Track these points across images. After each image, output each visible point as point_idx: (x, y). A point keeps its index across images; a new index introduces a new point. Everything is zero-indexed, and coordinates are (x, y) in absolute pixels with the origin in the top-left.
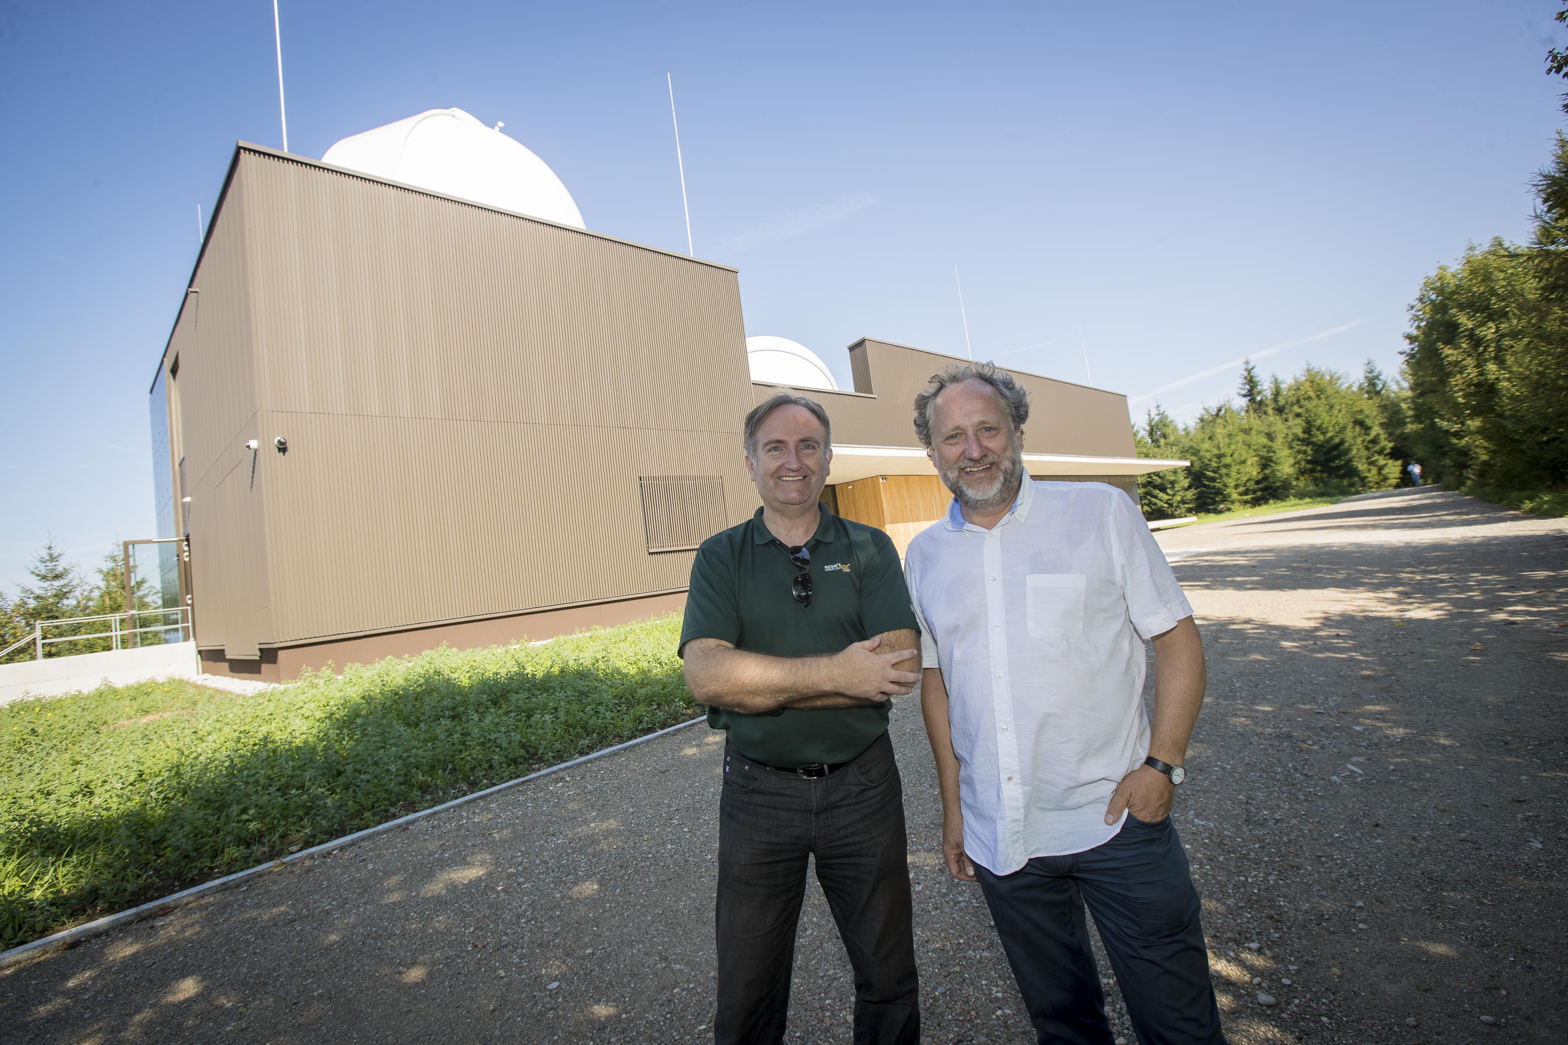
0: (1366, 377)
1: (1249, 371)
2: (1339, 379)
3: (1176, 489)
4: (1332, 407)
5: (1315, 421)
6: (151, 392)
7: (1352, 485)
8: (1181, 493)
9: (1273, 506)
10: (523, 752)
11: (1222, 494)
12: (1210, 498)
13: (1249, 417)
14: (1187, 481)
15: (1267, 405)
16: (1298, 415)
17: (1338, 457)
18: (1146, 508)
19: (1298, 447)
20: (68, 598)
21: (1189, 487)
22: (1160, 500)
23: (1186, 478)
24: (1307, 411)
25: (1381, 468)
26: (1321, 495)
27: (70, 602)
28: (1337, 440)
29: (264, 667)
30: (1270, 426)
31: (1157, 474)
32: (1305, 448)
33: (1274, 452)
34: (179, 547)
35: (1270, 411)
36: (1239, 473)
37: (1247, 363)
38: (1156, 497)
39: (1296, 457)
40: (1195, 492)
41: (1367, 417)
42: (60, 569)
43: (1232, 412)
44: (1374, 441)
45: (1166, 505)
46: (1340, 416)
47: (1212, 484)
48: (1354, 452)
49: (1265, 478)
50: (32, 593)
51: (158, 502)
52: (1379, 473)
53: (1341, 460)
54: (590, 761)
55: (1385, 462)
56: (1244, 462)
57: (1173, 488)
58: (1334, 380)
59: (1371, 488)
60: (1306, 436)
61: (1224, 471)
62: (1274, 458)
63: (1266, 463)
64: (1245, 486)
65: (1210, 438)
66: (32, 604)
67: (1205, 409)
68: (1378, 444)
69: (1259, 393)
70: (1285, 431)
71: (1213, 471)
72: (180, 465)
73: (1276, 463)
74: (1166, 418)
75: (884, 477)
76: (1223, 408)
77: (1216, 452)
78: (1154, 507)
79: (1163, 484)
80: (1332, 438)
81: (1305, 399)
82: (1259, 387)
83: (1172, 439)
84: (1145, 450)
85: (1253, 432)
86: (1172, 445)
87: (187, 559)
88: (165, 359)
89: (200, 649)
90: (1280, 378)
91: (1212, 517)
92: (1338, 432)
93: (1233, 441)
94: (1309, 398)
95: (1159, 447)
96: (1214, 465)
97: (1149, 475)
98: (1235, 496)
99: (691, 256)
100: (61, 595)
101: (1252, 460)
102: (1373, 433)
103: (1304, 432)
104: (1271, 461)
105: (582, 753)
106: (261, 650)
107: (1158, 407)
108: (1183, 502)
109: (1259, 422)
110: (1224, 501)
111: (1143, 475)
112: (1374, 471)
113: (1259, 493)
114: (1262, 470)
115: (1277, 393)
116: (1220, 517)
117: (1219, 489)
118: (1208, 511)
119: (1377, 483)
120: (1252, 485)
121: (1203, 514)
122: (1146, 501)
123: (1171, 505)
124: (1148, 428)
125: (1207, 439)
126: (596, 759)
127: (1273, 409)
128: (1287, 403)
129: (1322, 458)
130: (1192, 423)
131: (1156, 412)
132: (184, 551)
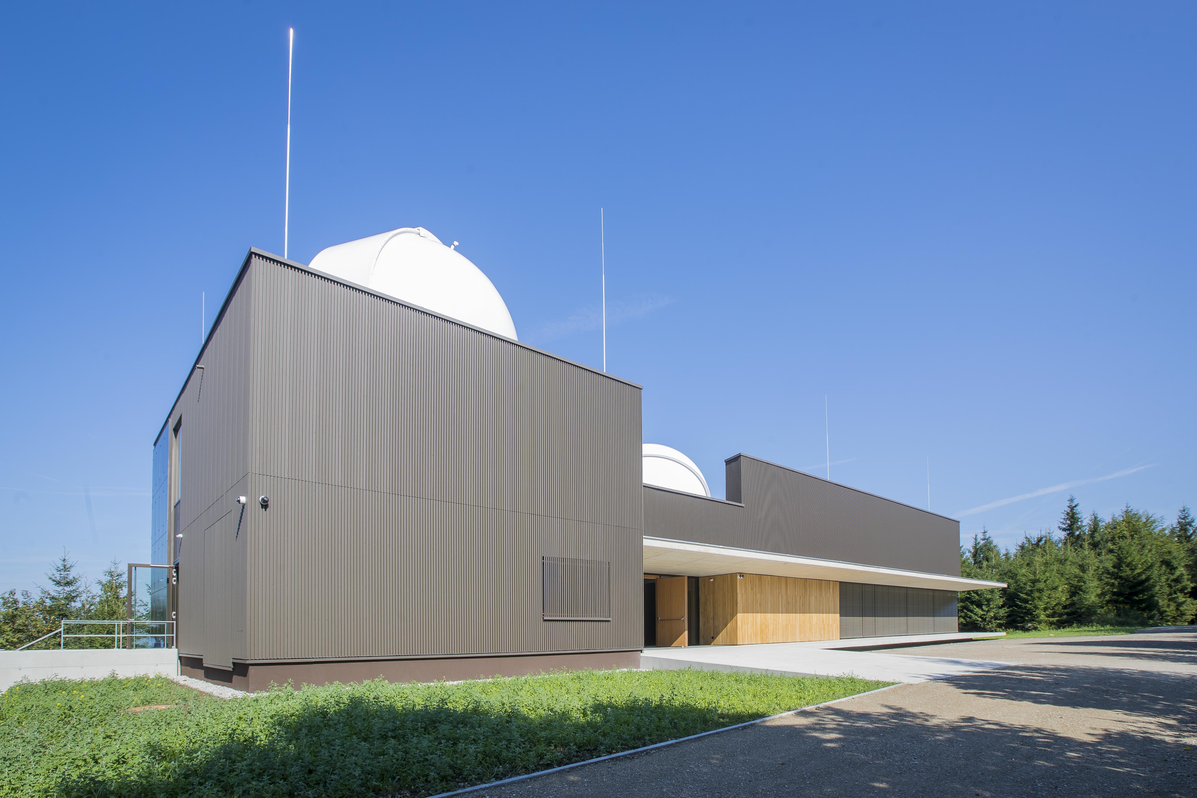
0: (1179, 523)
1: (1072, 508)
2: (1154, 522)
3: (991, 606)
4: (1144, 546)
5: (1126, 558)
6: (155, 444)
7: (1151, 617)
8: (994, 610)
9: (1076, 629)
10: (451, 772)
11: (1031, 614)
12: (1020, 617)
13: (1066, 549)
14: (1002, 600)
15: (1084, 540)
16: (1111, 551)
17: (1142, 592)
18: (962, 620)
19: (1106, 580)
20: (75, 601)
21: (1003, 606)
22: (975, 614)
23: (1001, 597)
24: (1120, 548)
25: (1179, 605)
26: (1122, 624)
27: (76, 605)
28: (1144, 577)
29: (235, 678)
30: (1083, 559)
31: (976, 592)
32: (1113, 581)
33: (1084, 582)
34: (170, 572)
35: (1086, 545)
36: (1049, 598)
37: (1071, 500)
38: (972, 611)
39: (1103, 589)
40: (1007, 610)
41: (1174, 558)
42: (71, 577)
43: (1052, 543)
44: (1177, 580)
45: (980, 619)
46: (1150, 555)
47: (1024, 605)
48: (1157, 588)
49: (1073, 604)
50: (49, 594)
51: (154, 534)
52: (1177, 609)
53: (1144, 595)
54: (503, 785)
55: (1184, 599)
56: (1056, 588)
57: (988, 605)
58: (1149, 522)
59: (1168, 621)
60: (1116, 570)
61: (1036, 594)
62: (1083, 588)
63: (1075, 591)
64: (1053, 609)
65: (1028, 565)
66: (48, 603)
67: (1026, 538)
68: (1180, 583)
69: (1079, 528)
70: (1097, 564)
71: (1026, 594)
72: (175, 507)
73: (1084, 592)
74: (991, 543)
75: (742, 575)
76: (1044, 539)
77: (1032, 577)
78: (968, 620)
79: (979, 601)
80: (1139, 574)
81: (1119, 537)
82: (1079, 523)
83: (994, 562)
84: (968, 570)
85: (1068, 563)
86: (993, 567)
87: (175, 583)
88: (170, 420)
89: (181, 655)
90: (1100, 517)
91: (1019, 634)
92: (1145, 570)
93: (1048, 569)
94: (1123, 537)
95: (980, 568)
96: (1028, 588)
97: (969, 592)
98: (1042, 617)
99: (604, 372)
100: (71, 598)
101: (1063, 587)
102: (1177, 573)
103: (1114, 567)
104: (1081, 590)
105: (497, 778)
106: (234, 664)
107: (984, 533)
108: (996, 618)
109: (1075, 554)
110: (1031, 621)
111: (964, 592)
112: (1173, 606)
113: (1065, 617)
114: (1071, 597)
115: (1094, 530)
116: (1027, 634)
117: (1029, 610)
118: (1017, 628)
119: (1174, 617)
120: (1059, 609)
121: (1011, 630)
122: (963, 614)
123: (984, 620)
124: (973, 551)
125: (1025, 565)
126: (508, 784)
127: (1089, 544)
128: (1102, 540)
129: (1127, 591)
130: (1013, 550)
131: (982, 537)
132: (173, 577)
